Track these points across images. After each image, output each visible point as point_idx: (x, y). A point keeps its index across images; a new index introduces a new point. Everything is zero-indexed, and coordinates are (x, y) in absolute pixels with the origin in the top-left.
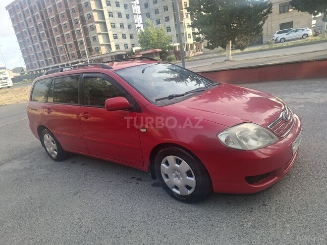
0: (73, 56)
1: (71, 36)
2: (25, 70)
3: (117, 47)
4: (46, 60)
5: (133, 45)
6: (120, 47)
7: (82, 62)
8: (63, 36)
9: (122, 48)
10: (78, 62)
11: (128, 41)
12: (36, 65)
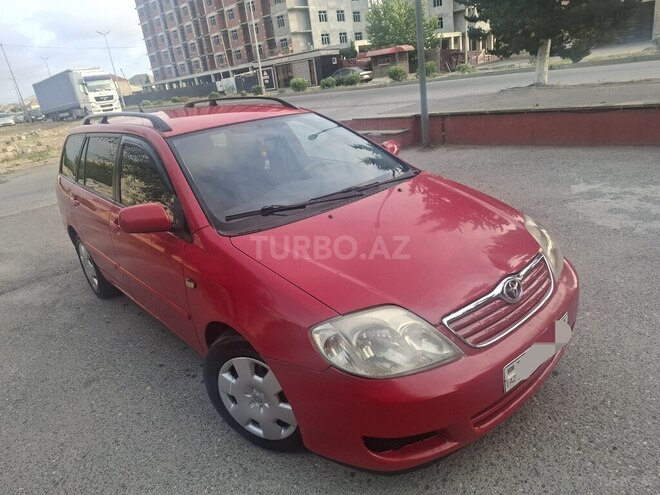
0: (239, 57)
1: (237, 14)
2: (152, 80)
3: (326, 39)
4: (190, 63)
5: (359, 36)
6: (331, 39)
7: (254, 69)
8: (221, 15)
9: (335, 41)
10: (247, 70)
11: (348, 26)
12: (170, 72)
